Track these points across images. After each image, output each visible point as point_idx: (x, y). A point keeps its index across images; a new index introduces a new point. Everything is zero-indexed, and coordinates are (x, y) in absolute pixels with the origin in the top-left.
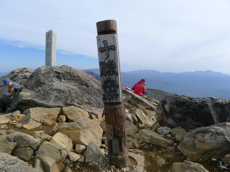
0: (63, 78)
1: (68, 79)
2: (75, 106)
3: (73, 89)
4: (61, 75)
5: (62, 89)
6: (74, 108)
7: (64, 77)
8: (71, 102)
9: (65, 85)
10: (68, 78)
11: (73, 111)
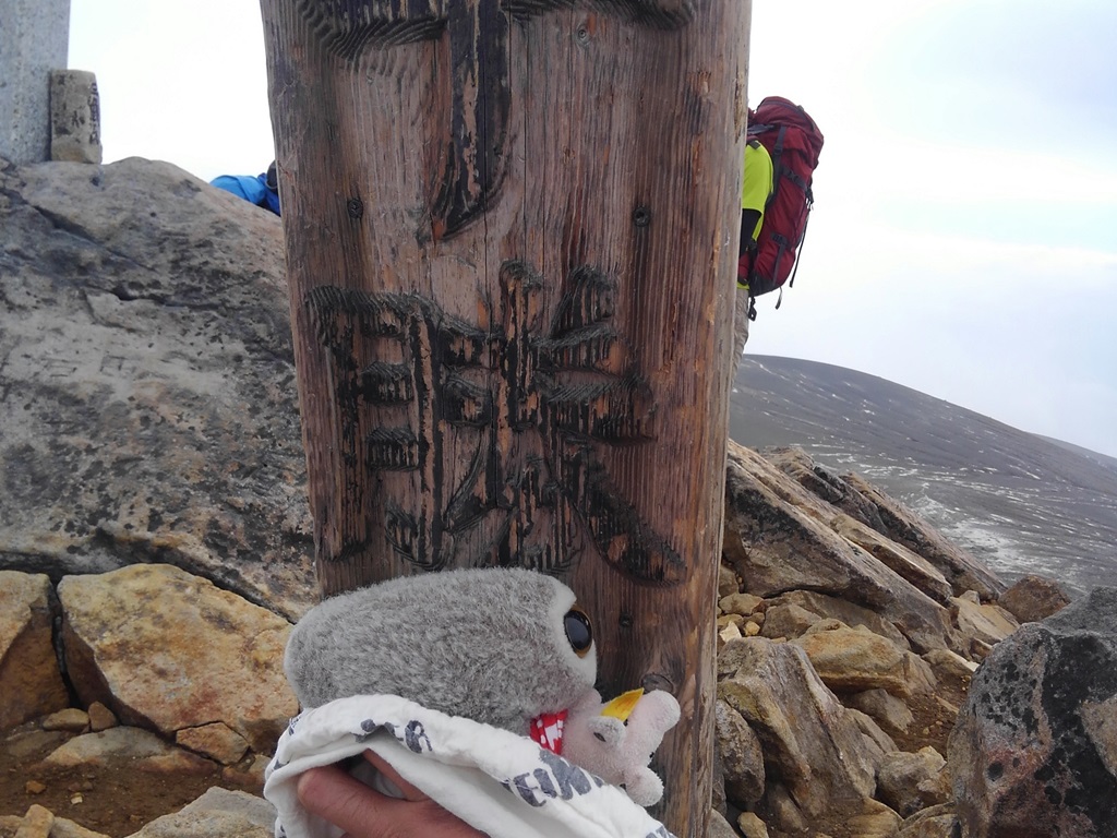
0: (110, 279)
1: (152, 297)
2: (191, 566)
3: (190, 399)
4: (89, 254)
5: (85, 391)
6: (170, 590)
7: (119, 268)
8: (154, 521)
9: (117, 351)
10: (156, 284)
11: (159, 620)
